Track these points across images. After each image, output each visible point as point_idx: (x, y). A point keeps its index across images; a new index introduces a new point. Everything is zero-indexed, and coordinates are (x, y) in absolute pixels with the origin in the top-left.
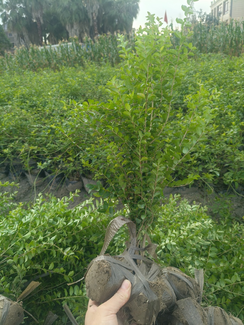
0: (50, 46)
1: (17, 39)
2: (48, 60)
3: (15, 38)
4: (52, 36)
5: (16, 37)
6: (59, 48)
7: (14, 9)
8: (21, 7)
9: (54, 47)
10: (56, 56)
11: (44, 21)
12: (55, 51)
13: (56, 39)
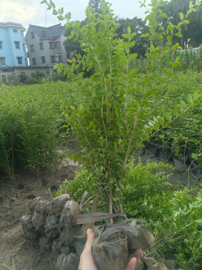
0: (191, 49)
1: (163, 44)
2: (187, 61)
3: (161, 44)
4: (192, 41)
5: (163, 43)
6: (198, 51)
7: (165, 21)
8: (171, 19)
9: (194, 50)
10: (194, 57)
11: (188, 28)
12: (195, 53)
13: (195, 43)
